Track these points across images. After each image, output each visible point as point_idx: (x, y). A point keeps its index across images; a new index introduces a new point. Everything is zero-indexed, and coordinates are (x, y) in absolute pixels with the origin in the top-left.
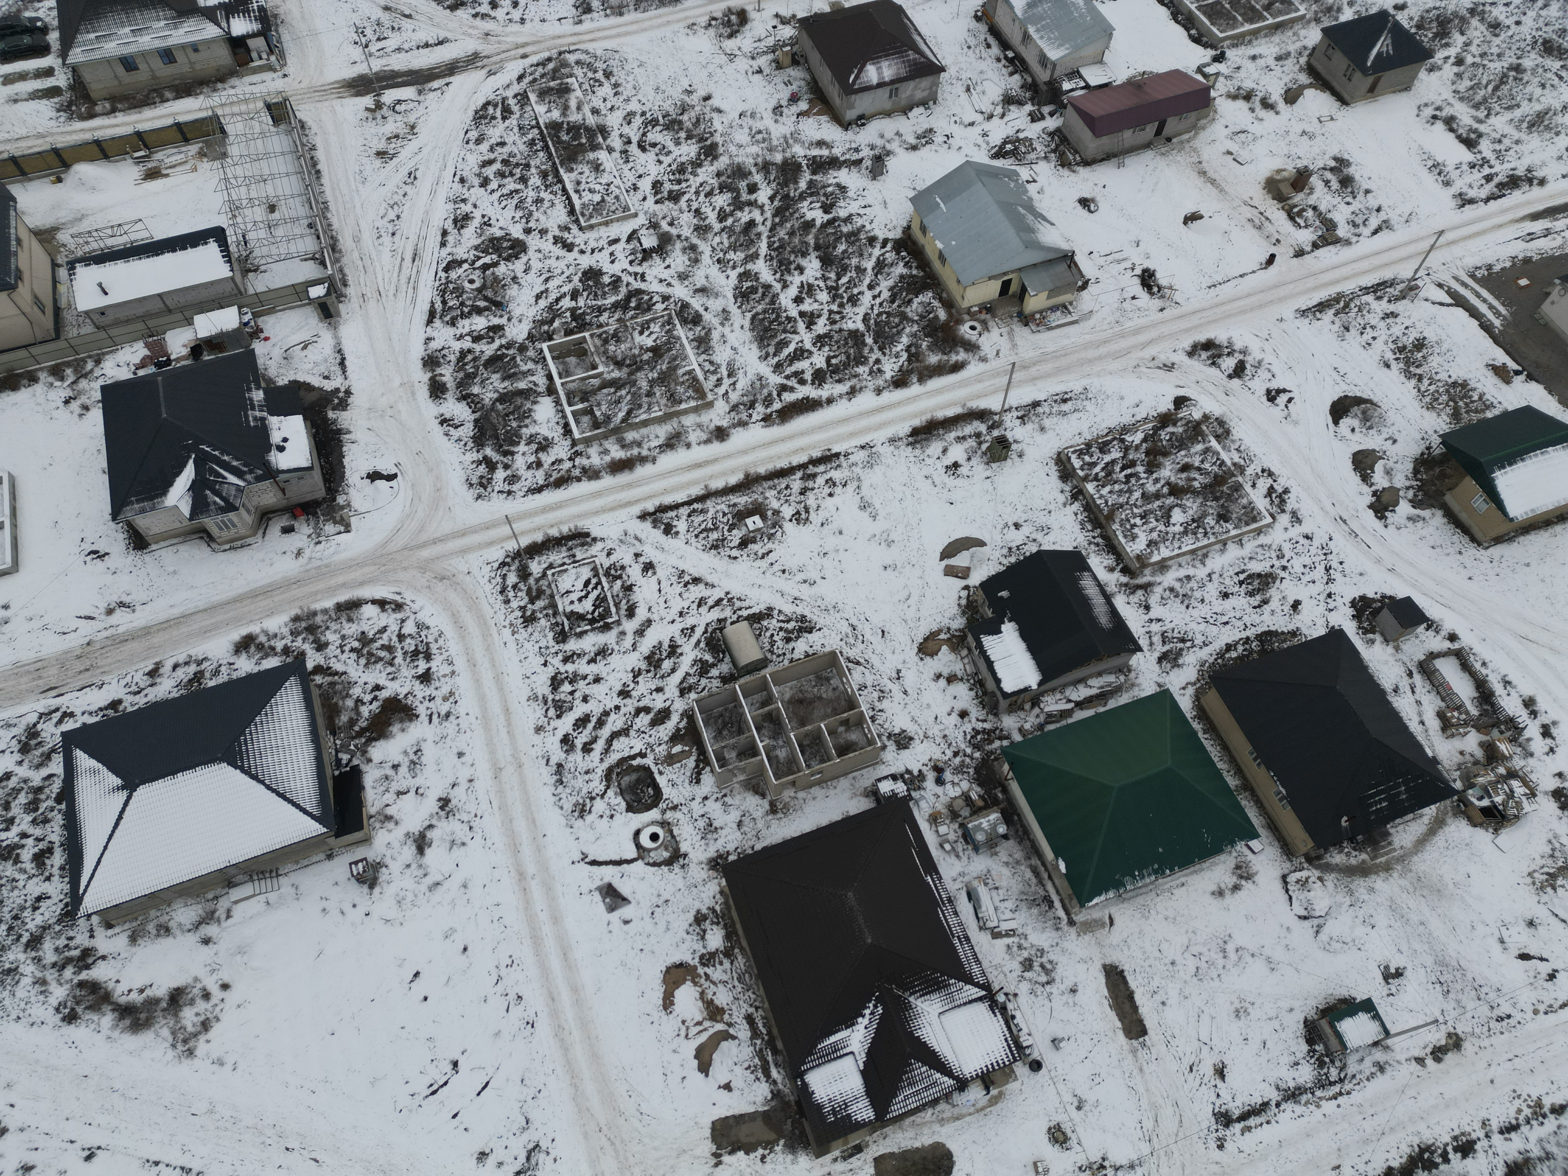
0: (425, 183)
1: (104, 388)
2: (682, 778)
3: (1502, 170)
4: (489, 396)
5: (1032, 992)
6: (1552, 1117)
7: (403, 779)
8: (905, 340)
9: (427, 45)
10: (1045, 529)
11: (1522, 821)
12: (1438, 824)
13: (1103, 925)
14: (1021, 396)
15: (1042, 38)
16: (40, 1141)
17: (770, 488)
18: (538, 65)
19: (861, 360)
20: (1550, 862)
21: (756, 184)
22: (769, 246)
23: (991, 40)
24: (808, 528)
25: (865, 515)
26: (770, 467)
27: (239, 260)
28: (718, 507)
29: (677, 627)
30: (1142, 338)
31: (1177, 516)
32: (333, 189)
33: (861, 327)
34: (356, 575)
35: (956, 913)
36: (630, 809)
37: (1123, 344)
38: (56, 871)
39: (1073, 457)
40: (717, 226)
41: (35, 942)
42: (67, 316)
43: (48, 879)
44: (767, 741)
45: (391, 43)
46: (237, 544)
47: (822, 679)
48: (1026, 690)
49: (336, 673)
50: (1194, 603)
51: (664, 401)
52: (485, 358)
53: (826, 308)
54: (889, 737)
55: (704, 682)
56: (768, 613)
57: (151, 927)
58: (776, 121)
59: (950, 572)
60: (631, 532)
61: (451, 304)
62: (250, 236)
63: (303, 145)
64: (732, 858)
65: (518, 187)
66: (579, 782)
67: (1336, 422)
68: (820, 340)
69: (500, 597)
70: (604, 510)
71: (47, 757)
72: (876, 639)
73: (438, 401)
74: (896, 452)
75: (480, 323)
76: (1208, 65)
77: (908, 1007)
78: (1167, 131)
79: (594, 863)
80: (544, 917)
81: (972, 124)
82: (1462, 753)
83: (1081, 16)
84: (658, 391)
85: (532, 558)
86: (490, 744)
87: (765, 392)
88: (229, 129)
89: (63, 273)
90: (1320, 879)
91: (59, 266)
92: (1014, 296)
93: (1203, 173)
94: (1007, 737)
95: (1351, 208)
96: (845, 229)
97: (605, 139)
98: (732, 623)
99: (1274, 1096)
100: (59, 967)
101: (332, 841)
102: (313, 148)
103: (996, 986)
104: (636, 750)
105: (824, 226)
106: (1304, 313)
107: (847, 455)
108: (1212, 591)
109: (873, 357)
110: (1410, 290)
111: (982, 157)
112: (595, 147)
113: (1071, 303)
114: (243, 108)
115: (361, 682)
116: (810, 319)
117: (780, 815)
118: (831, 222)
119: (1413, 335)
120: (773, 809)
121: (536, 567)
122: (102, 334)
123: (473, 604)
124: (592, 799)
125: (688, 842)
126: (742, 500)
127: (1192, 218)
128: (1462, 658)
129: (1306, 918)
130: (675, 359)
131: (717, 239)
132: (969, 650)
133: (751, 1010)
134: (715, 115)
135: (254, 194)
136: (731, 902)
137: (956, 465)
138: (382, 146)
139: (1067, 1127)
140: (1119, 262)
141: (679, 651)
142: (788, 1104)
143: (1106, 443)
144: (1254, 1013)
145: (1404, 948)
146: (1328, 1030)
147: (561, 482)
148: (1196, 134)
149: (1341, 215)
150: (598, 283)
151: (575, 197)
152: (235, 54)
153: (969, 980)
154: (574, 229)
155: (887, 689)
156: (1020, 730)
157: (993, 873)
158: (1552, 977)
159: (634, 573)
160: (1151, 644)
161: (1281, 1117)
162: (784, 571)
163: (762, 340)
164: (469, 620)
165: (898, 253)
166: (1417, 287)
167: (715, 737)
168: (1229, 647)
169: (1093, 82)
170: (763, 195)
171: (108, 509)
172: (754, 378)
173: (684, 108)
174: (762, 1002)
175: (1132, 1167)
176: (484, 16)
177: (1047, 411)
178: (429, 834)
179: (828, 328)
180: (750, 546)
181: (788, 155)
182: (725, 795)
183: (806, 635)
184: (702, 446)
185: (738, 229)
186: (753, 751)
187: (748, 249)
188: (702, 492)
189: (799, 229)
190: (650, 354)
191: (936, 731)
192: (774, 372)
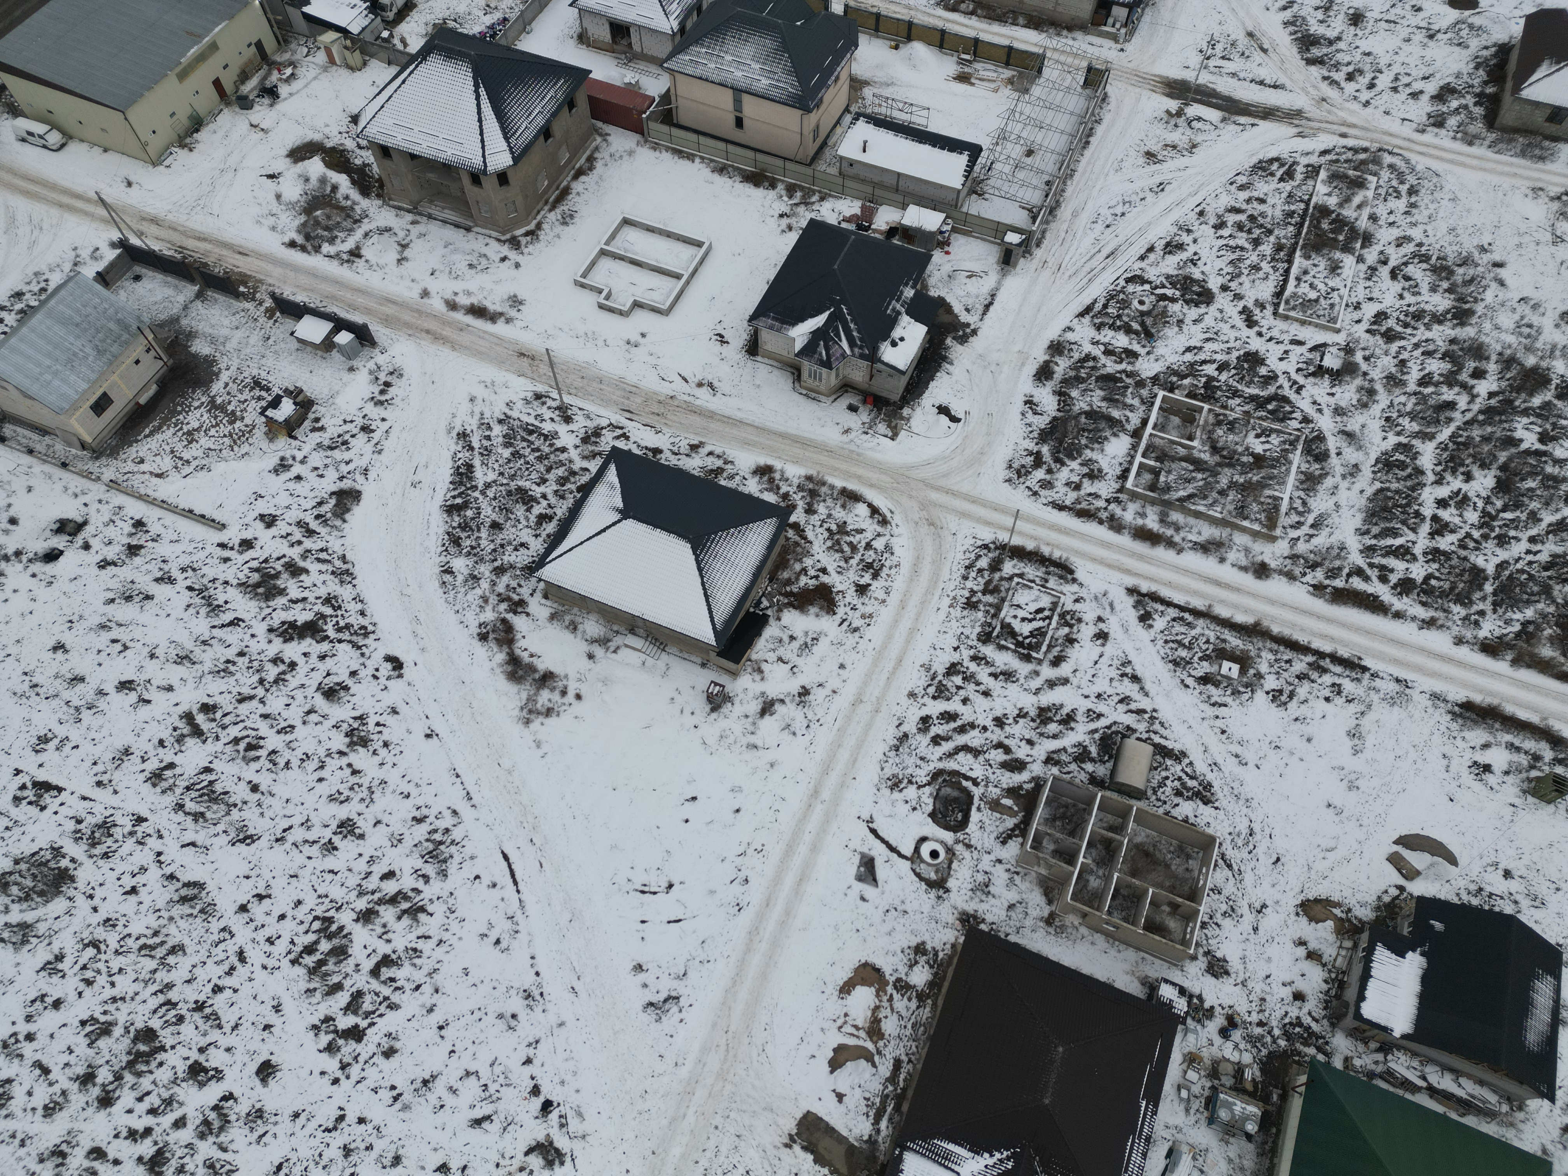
0: (1166, 199)
1: (812, 221)
2: (993, 828)
4: (1081, 405)
7: (789, 651)
8: (1529, 613)
9: (1261, 83)
10: (1538, 902)
16: (413, 701)
17: (1271, 650)
18: (1350, 149)
19: (1464, 599)
21: (1485, 372)
22: (1453, 437)
24: (1280, 712)
25: (1348, 743)
26: (1287, 632)
27: (974, 180)
28: (1207, 632)
29: (1088, 704)
32: (1088, 163)
33: (1490, 569)
34: (873, 476)
36: (932, 815)
38: (544, 534)
40: (1412, 387)
41: (500, 571)
42: (828, 153)
43: (536, 536)
44: (1089, 861)
45: (1230, 67)
46: (812, 394)
47: (1182, 851)
48: (1385, 1029)
49: (805, 538)
51: (1231, 507)
52: (1103, 372)
53: (1467, 528)
54: (1207, 953)
55: (1073, 767)
56: (1179, 756)
57: (568, 618)
58: (1557, 326)
59: (1395, 860)
60: (1110, 596)
61: (1110, 310)
62: (998, 166)
63: (1093, 114)
64: (983, 927)
65: (1247, 245)
66: (911, 761)
68: (1434, 554)
69: (963, 571)
70: (1102, 562)
71: (594, 455)
72: (1265, 861)
73: (1037, 383)
74: (1430, 710)
75: (1121, 341)
79: (874, 831)
80: (807, 838)
84: (1232, 495)
85: (1011, 558)
86: (868, 677)
87: (1337, 563)
88: (1046, 71)
89: (848, 118)
91: (849, 112)
94: (1327, 1054)
96: (1549, 469)
97: (1362, 247)
98: (1138, 739)
100: (502, 599)
101: (713, 655)
102: (1099, 122)
104: (973, 774)
105: (1528, 452)
107: (1375, 675)
109: (1481, 606)
112: (1347, 249)
114: (1070, 60)
115: (817, 557)
116: (1440, 528)
117: (1051, 930)
118: (1538, 453)
120: (1049, 921)
121: (1009, 567)
122: (840, 181)
123: (939, 560)
124: (910, 782)
125: (958, 883)
126: (1234, 641)
130: (1271, 478)
131: (1403, 399)
132: (1355, 946)
133: (904, 1058)
134: (1494, 285)
135: (1024, 134)
136: (955, 960)
137: (1487, 768)
138: (1154, 148)
141: (1073, 725)
142: (875, 1158)
147: (1084, 514)
150: (1252, 370)
151: (1292, 282)
152: (1096, 12)
154: (1270, 309)
155: (1239, 912)
156: (1347, 1060)
157: (1210, 1155)
159: (1086, 632)
162: (1223, 732)
163: (1373, 515)
164: (926, 569)
167: (1046, 820)
170: (1483, 387)
171: (751, 311)
172: (1336, 544)
173: (1466, 261)
174: (918, 1060)
176: (1334, 83)
178: (777, 706)
179: (1453, 548)
180: (1209, 686)
181: (1544, 364)
182: (1018, 873)
183: (1199, 802)
184: (1235, 569)
185: (1432, 402)
186: (1071, 859)
187: (1428, 426)
188: (1203, 608)
189: (1497, 439)
190: (1251, 460)
191: (1258, 987)
192: (1361, 552)
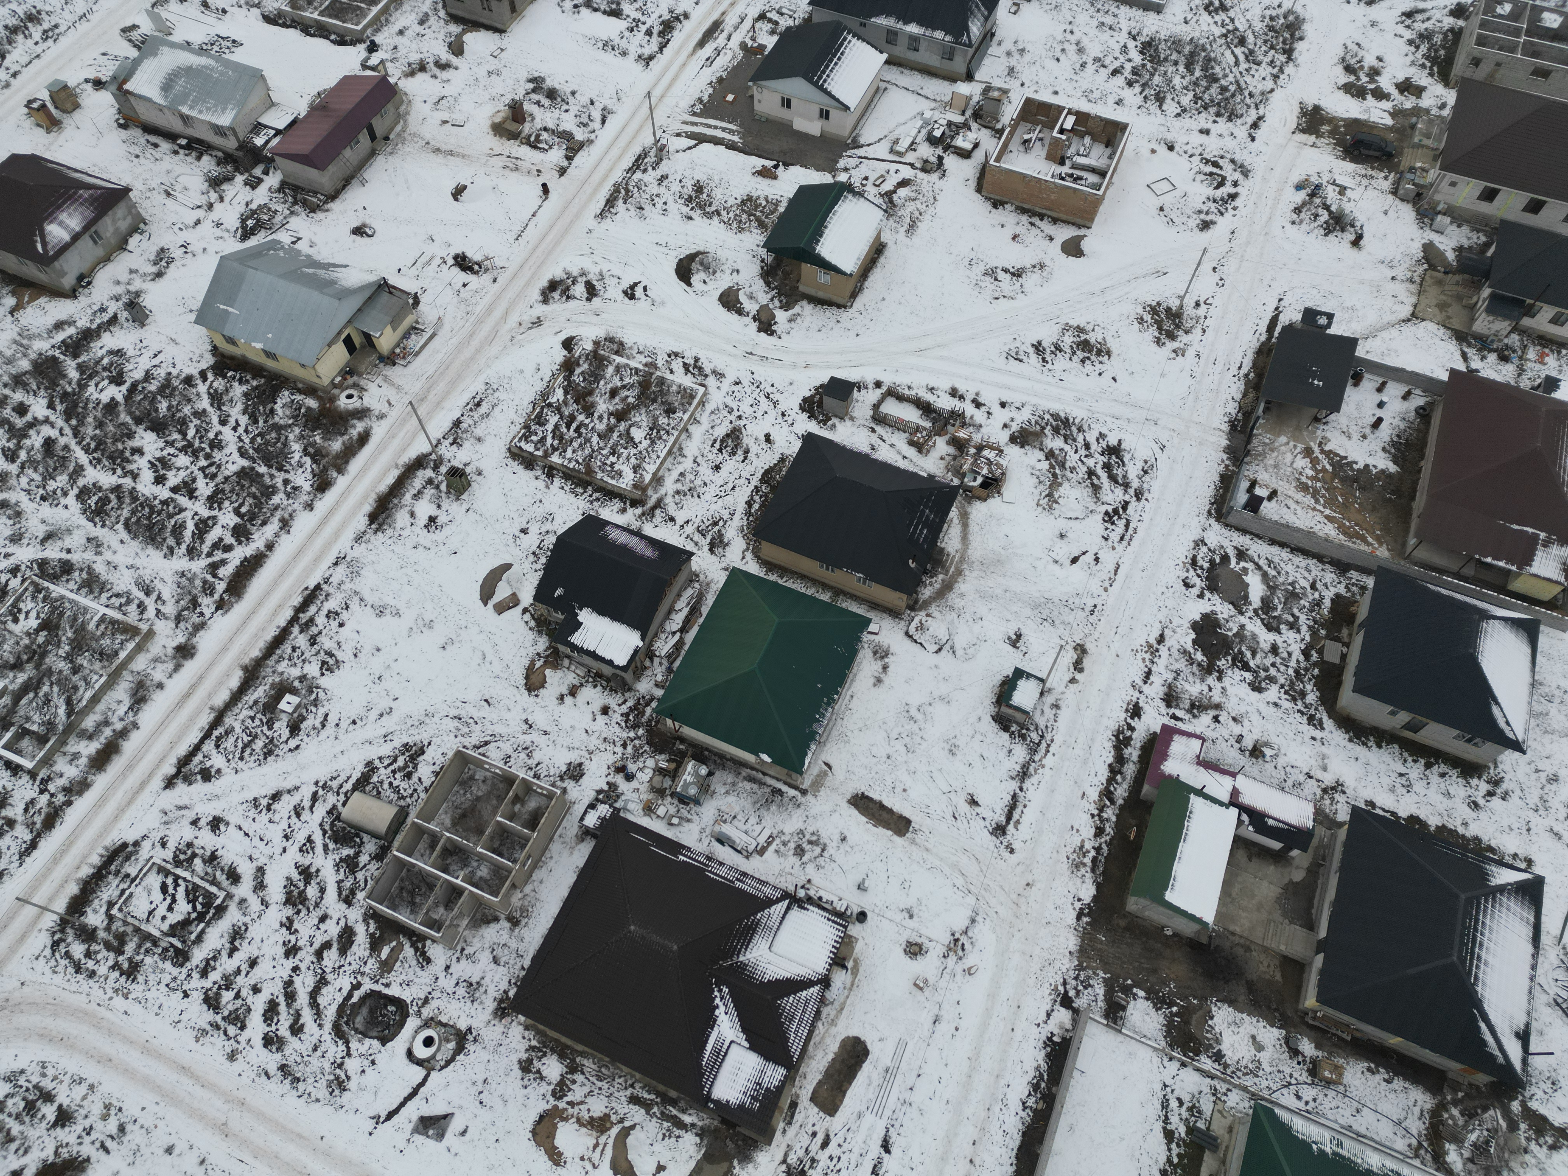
2: (411, 972)
3: (652, 21)
5: (818, 867)
6: (1161, 647)
8: (296, 447)
10: (548, 517)
11: (1008, 474)
12: (964, 517)
13: (825, 774)
14: (439, 425)
15: (201, 112)
17: (278, 662)
19: (269, 491)
20: (1042, 487)
21: (21, 404)
22: (86, 449)
23: (153, 139)
24: (345, 668)
25: (387, 618)
28: (241, 717)
29: (292, 851)
30: (498, 313)
31: (638, 434)
33: (245, 463)
35: (721, 864)
36: (384, 1041)
37: (487, 328)
39: (523, 444)
44: (462, 874)
47: (466, 783)
48: (636, 651)
50: (701, 490)
51: (97, 665)
53: (194, 469)
54: (562, 778)
55: (360, 876)
56: (371, 768)
59: (501, 608)
60: (168, 807)
64: (511, 994)
66: (316, 1063)
67: (689, 284)
68: (214, 500)
69: (80, 977)
70: (121, 811)
72: (486, 711)
74: (370, 546)
76: (368, 58)
77: (743, 966)
78: (379, 131)
79: (390, 1115)
81: (198, 222)
82: (942, 458)
83: (222, 74)
84: (83, 660)
85: (83, 913)
86: (194, 1113)
87: (198, 583)
90: (928, 615)
92: (363, 347)
93: (437, 150)
94: (652, 699)
95: (572, 113)
96: (153, 387)
98: (344, 804)
99: (1014, 785)
103: (791, 889)
104: (347, 988)
105: (128, 398)
106: (601, 215)
107: (327, 581)
108: (705, 471)
109: (279, 481)
110: (661, 151)
111: (233, 246)
113: (417, 322)
116: (188, 488)
117: (523, 921)
118: (132, 391)
119: (689, 184)
120: (514, 922)
121: (94, 918)
123: (55, 1007)
124: (340, 1066)
125: (463, 1016)
126: (259, 693)
127: (458, 192)
128: (892, 393)
129: (940, 650)
130: (75, 619)
131: (24, 480)
132: (568, 657)
133: (628, 1092)
136: (541, 1027)
137: (432, 519)
139: (915, 939)
140: (429, 263)
141: (313, 870)
142: (716, 1130)
143: (539, 416)
144: (960, 742)
145: (1009, 617)
146: (1010, 711)
147: (51, 820)
148: (405, 121)
149: (568, 123)
153: (769, 903)
155: (528, 743)
156: (657, 685)
157: (723, 808)
158: (1097, 560)
159: (206, 840)
160: (696, 544)
161: (1029, 795)
162: (354, 722)
163: (153, 540)
164: (63, 1026)
165: (224, 376)
166: (664, 147)
167: (412, 912)
168: (749, 504)
169: (281, 126)
170: (38, 407)
172: (176, 578)
174: (632, 1076)
175: (973, 921)
177: (471, 422)
179: (212, 484)
180: (302, 726)
181: (33, 356)
182: (463, 950)
183: (421, 758)
184: (175, 676)
185: (39, 457)
186: (457, 892)
187: (66, 467)
188: (212, 716)
189: (104, 416)
190: (45, 633)
191: (594, 742)
192: (191, 559)
